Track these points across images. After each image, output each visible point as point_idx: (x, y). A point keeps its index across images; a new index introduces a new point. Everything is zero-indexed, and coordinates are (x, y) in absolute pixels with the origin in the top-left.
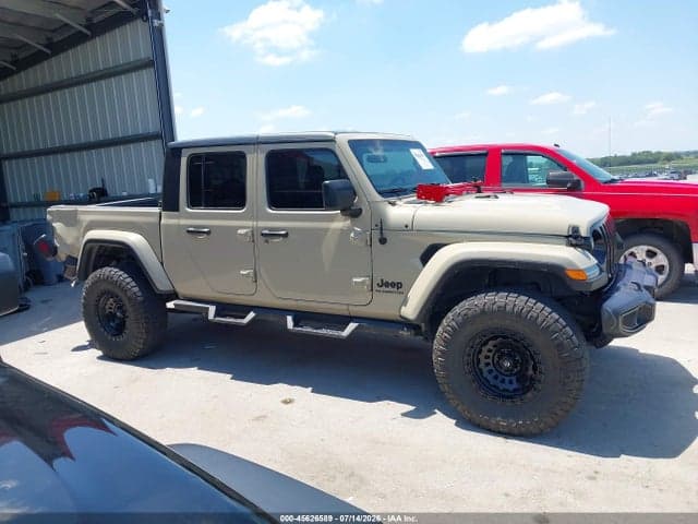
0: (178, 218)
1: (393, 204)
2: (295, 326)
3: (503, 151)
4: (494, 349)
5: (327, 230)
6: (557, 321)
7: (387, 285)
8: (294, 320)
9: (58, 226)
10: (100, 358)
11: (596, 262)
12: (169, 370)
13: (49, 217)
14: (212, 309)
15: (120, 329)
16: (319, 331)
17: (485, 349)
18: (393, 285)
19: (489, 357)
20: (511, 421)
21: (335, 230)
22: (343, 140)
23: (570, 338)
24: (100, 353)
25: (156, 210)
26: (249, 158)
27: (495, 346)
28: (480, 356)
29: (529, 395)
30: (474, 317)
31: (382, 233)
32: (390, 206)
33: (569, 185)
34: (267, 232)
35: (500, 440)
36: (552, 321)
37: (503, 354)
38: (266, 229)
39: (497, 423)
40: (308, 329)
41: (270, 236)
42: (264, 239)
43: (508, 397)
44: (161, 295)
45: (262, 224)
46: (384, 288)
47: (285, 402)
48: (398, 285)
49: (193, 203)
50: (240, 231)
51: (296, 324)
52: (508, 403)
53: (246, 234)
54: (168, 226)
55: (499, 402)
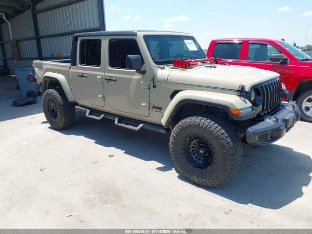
0: (76, 69)
1: (162, 68)
2: (118, 123)
3: (250, 42)
4: (197, 144)
5: (132, 79)
6: (223, 134)
7: (155, 108)
8: (118, 120)
9: (36, 69)
10: (49, 128)
11: (251, 105)
12: (73, 136)
13: (33, 65)
14: (88, 111)
15: (55, 116)
16: (127, 126)
17: (192, 143)
18: (158, 108)
19: (194, 147)
20: (200, 179)
21: (135, 79)
22: (140, 35)
23: (228, 143)
24: (50, 126)
25: (69, 65)
26: (103, 42)
27: (196, 142)
28: (190, 146)
29: (209, 168)
30: (186, 127)
31: (154, 83)
32: (160, 69)
33: (281, 61)
34: (108, 78)
35: (195, 187)
36: (220, 134)
37: (201, 147)
38: (108, 77)
39: (194, 179)
40: (123, 125)
41: (110, 80)
42: (107, 81)
43: (200, 168)
44: (70, 103)
45: (106, 74)
46: (154, 109)
47: (110, 156)
48: (160, 108)
49: (82, 63)
50: (98, 77)
51: (119, 122)
52: (200, 170)
53: (100, 79)
54: (73, 72)
55: (196, 169)
